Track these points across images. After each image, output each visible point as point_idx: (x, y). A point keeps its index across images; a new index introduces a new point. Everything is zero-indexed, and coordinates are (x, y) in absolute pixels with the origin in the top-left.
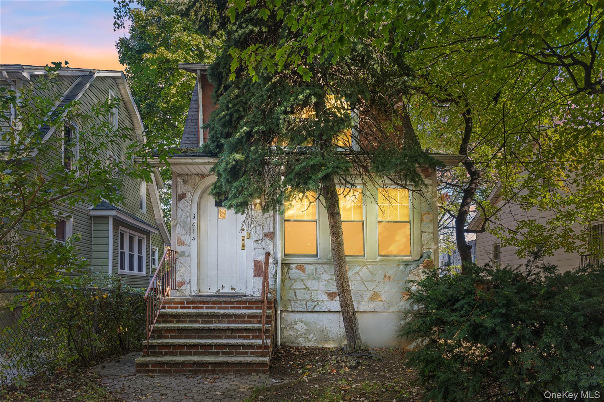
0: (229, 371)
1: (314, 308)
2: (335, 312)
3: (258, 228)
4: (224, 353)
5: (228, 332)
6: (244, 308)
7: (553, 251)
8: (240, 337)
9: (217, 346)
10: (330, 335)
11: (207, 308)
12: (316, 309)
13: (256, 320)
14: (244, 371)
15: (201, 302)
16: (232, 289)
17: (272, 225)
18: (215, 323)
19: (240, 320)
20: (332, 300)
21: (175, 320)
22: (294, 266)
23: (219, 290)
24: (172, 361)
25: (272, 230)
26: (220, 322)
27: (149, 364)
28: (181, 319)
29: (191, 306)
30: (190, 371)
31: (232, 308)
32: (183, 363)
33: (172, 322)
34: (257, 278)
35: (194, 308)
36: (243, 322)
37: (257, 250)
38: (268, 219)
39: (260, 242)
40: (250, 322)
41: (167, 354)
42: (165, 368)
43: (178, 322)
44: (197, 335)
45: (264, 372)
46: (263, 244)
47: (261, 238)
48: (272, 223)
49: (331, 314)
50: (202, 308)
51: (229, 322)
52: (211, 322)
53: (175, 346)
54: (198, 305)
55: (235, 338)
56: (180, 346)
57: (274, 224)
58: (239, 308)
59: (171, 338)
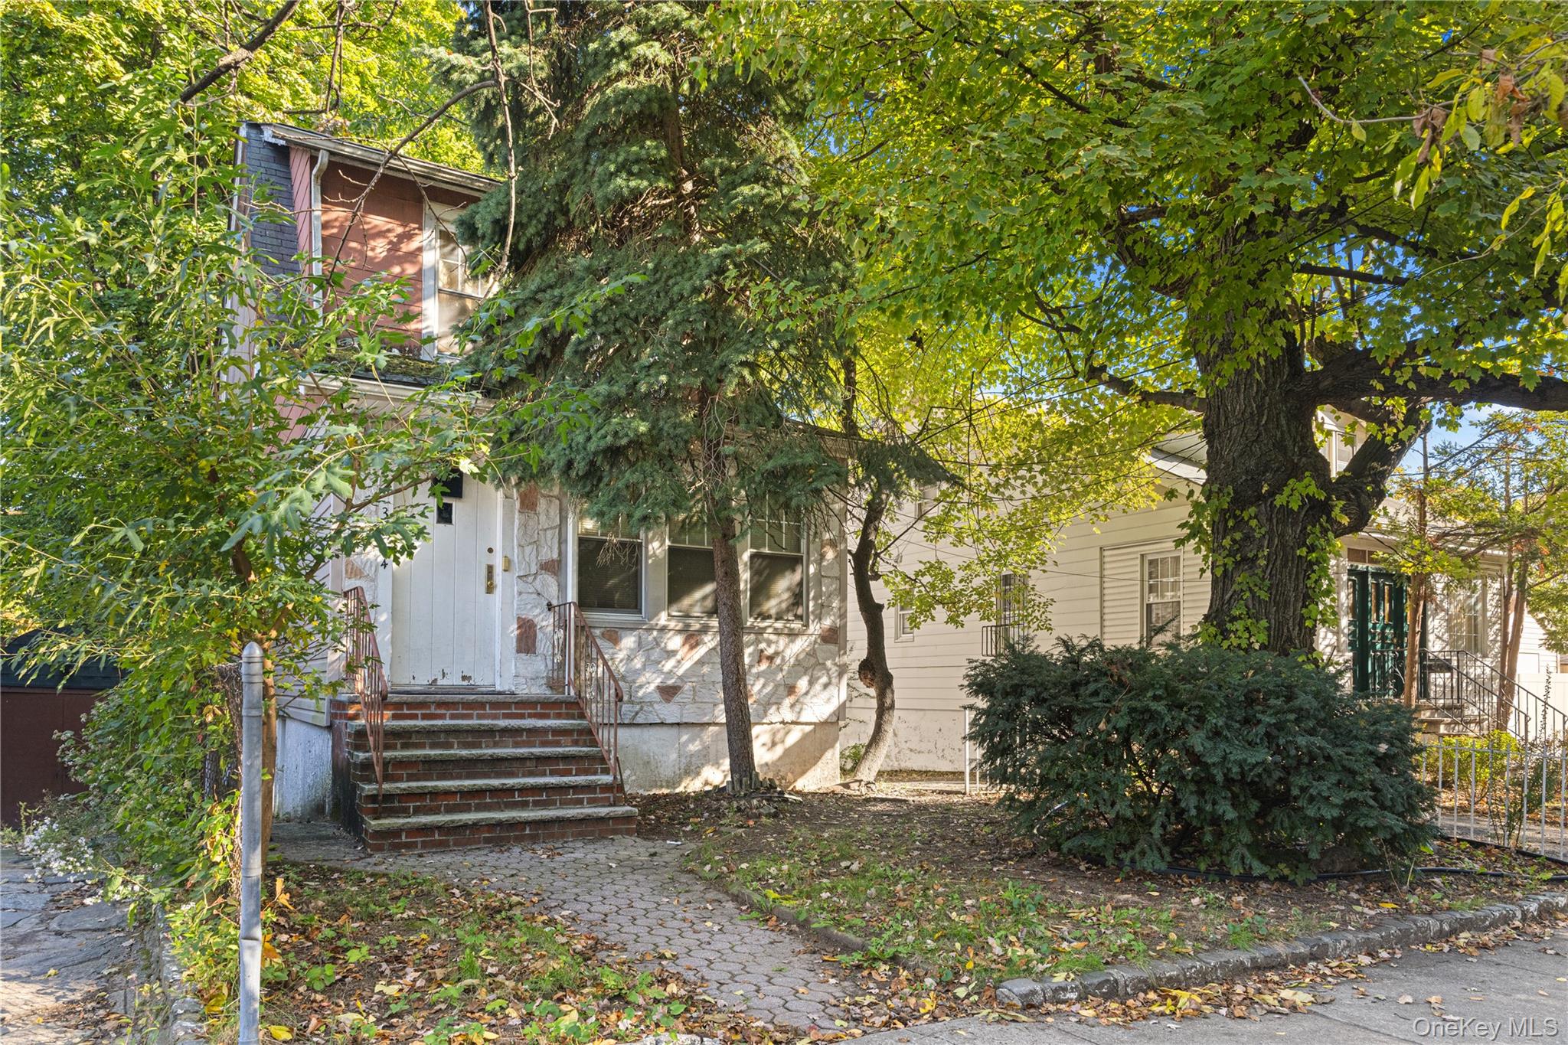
0: (563, 835)
1: (634, 718)
2: (672, 725)
3: (528, 549)
4: (536, 804)
5: (528, 763)
6: (531, 716)
7: (962, 618)
8: (553, 773)
9: (524, 790)
10: (661, 770)
11: (453, 717)
12: (639, 720)
13: (569, 739)
14: (592, 833)
15: (440, 705)
16: (464, 678)
17: (556, 546)
18: (487, 747)
19: (538, 740)
20: (668, 701)
21: (399, 743)
22: (597, 632)
23: (435, 680)
24: (453, 822)
25: (555, 556)
26: (496, 745)
27: (402, 830)
28: (414, 740)
29: (419, 712)
30: (487, 841)
31: (507, 716)
32: (475, 826)
33: (422, 746)
34: (523, 655)
35: (425, 717)
36: (544, 744)
37: (524, 596)
38: (549, 533)
39: (530, 579)
40: (558, 744)
41: (417, 811)
42: (437, 837)
43: (405, 746)
44: (464, 772)
45: (629, 832)
46: (538, 584)
47: (533, 571)
48: (556, 540)
49: (665, 729)
50: (442, 717)
51: (516, 745)
52: (478, 746)
53: (435, 794)
54: (433, 710)
55: (544, 774)
56: (448, 793)
57: (560, 543)
58: (522, 716)
59: (408, 780)
